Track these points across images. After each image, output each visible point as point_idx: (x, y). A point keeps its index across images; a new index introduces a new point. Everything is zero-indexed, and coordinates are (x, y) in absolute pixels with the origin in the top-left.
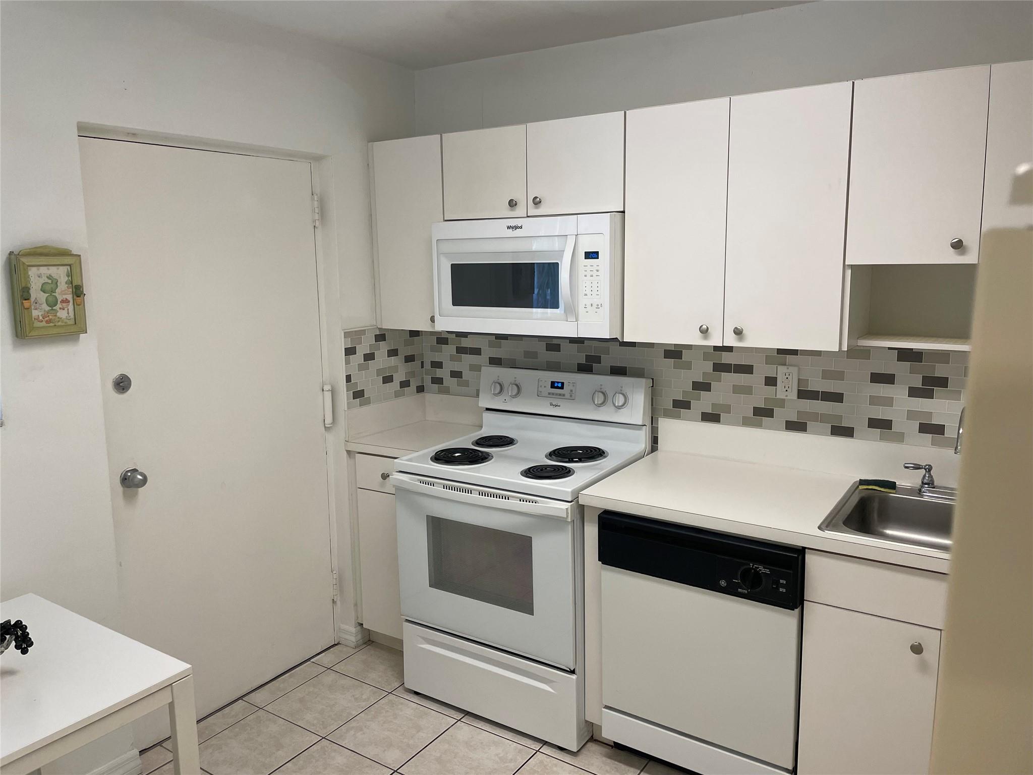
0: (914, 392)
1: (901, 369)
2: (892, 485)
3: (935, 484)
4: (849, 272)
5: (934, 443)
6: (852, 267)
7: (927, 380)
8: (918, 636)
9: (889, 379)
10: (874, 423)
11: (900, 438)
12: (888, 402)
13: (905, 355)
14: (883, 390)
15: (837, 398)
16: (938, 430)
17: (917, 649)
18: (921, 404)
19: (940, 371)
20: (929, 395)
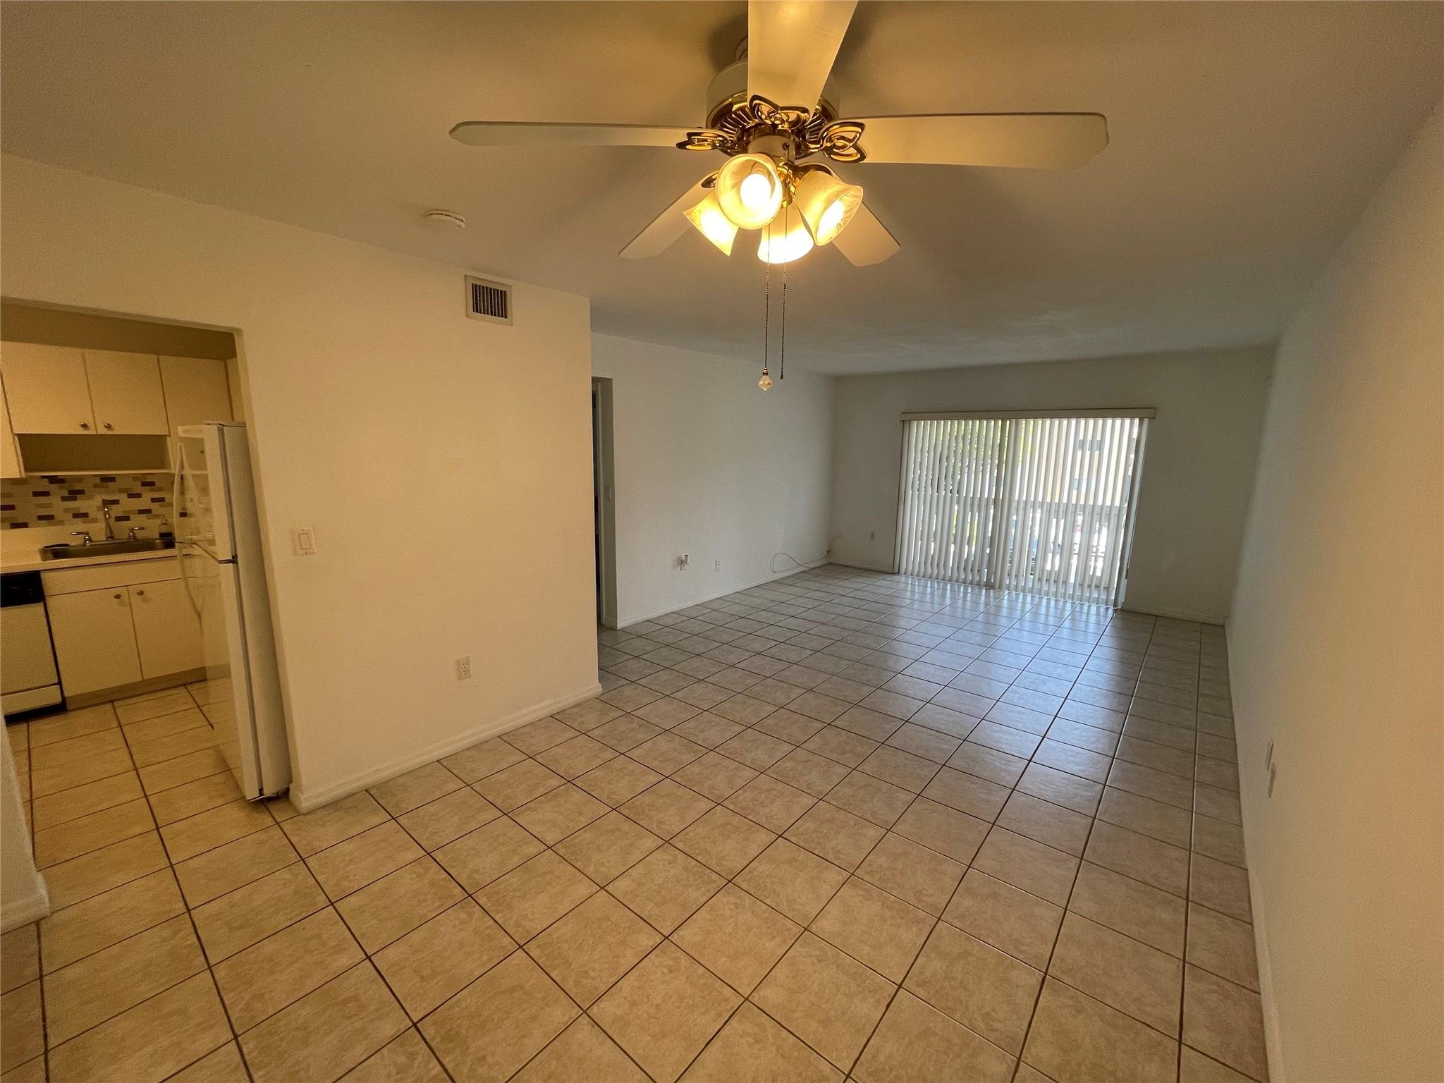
0: (64, 499)
1: (53, 488)
2: (67, 545)
3: (115, 538)
4: (16, 438)
5: (84, 522)
6: (18, 435)
7: (71, 492)
8: (116, 591)
9: (46, 494)
10: (41, 518)
11: (61, 523)
12: (49, 505)
13: (53, 480)
14: (43, 500)
15: (12, 507)
16: (85, 515)
17: (118, 597)
18: (70, 504)
19: (78, 487)
20: (75, 499)
